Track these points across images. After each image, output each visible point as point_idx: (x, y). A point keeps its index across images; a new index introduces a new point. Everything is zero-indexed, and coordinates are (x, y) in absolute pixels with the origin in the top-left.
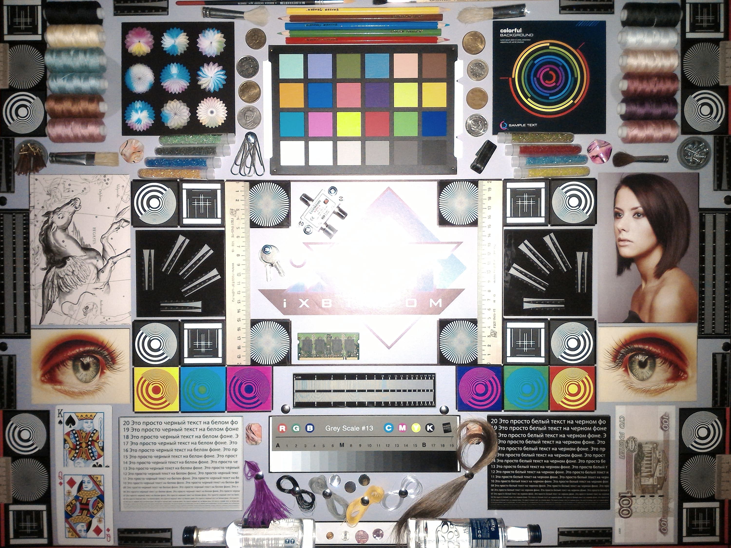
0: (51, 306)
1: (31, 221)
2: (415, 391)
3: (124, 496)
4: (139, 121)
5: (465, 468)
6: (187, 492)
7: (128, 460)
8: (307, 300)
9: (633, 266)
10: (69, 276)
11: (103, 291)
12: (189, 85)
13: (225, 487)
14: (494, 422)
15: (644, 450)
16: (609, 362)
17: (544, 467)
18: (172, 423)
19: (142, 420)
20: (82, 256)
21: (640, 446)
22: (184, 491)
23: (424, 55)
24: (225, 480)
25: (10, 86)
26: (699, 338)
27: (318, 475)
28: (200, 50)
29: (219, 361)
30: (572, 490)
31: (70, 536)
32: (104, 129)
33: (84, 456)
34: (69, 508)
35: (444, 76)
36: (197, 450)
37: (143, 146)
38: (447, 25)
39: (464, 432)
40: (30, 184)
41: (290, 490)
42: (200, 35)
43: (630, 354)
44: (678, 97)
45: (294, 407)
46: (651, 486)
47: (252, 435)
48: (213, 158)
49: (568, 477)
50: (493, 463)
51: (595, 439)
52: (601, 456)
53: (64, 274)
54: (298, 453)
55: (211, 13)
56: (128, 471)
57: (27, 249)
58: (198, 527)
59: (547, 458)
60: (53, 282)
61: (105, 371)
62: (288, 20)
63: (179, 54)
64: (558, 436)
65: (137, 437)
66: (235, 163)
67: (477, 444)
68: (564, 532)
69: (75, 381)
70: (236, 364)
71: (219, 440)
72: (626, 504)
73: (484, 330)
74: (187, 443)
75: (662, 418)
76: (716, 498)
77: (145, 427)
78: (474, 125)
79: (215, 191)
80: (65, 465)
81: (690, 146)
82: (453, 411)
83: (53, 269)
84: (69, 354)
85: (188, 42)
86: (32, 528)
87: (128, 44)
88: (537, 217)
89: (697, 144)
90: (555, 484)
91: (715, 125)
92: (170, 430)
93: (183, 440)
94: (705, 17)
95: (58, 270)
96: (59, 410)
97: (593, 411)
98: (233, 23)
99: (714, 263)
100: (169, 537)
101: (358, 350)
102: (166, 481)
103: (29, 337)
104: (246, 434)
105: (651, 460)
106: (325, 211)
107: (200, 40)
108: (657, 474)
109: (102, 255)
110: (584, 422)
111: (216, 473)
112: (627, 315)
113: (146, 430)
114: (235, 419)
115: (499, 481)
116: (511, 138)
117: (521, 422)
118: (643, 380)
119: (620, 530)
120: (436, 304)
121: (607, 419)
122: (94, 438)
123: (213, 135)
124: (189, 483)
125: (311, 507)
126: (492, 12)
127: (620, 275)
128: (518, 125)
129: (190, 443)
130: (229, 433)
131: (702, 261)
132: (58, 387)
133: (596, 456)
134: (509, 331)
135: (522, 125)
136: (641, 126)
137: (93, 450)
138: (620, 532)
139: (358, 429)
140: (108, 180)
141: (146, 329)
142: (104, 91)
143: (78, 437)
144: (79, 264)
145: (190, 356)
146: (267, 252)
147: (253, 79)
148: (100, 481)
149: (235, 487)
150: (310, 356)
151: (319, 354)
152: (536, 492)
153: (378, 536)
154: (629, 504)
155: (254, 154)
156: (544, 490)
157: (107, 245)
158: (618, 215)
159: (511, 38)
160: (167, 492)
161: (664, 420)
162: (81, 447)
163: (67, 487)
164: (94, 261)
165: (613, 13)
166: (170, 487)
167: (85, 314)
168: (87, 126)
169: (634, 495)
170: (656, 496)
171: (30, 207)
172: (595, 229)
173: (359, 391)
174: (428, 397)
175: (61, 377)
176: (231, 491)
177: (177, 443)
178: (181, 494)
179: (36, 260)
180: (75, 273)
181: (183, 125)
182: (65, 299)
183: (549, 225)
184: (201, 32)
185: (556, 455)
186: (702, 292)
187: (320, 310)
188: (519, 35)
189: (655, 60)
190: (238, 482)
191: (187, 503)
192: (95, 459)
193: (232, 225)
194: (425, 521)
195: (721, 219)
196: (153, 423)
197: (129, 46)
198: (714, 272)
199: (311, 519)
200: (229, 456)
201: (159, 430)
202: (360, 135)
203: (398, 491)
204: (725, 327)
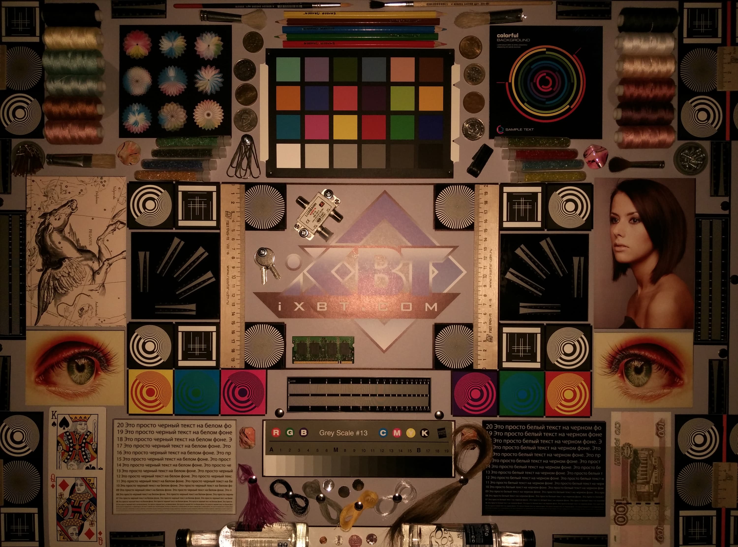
0: (46, 307)
1: (28, 222)
2: (410, 395)
3: (117, 498)
4: (136, 123)
5: (461, 473)
6: (181, 494)
7: (122, 462)
8: (302, 303)
9: (629, 272)
10: (65, 278)
11: (98, 292)
12: (186, 87)
13: (218, 490)
14: (489, 427)
15: (640, 457)
16: (605, 368)
17: (539, 473)
18: (166, 426)
19: (136, 422)
20: (78, 258)
21: (636, 452)
22: (178, 494)
23: (421, 59)
24: (218, 484)
25: (7, 88)
26: (695, 344)
27: (311, 480)
28: (197, 53)
29: (213, 364)
30: (567, 497)
31: (62, 539)
32: (101, 132)
33: (77, 458)
34: (61, 511)
35: (441, 80)
36: (191, 453)
37: (140, 149)
38: (444, 29)
39: (459, 438)
40: (27, 185)
41: (283, 494)
42: (197, 38)
43: (626, 360)
44: (675, 102)
45: (288, 411)
46: (646, 494)
47: (246, 439)
48: (209, 160)
49: (563, 484)
50: (488, 469)
51: (591, 445)
52: (596, 462)
53: (60, 275)
54: (292, 458)
55: (209, 16)
56: (121, 474)
57: (23, 250)
58: (191, 530)
59: (542, 464)
60: (48, 283)
61: (100, 373)
62: (285, 24)
63: (177, 57)
64: (554, 442)
65: (131, 440)
66: (231, 165)
67: (471, 449)
68: (559, 538)
69: (70, 383)
70: (231, 367)
71: (212, 443)
72: (621, 512)
73: (479, 334)
74: (181, 446)
75: (658, 424)
76: (713, 506)
77: (139, 429)
78: (471, 129)
79: (211, 193)
80: (58, 467)
81: (687, 151)
82: (448, 416)
83: (49, 271)
84: (63, 356)
85: (186, 45)
86: (23, 530)
87: (126, 47)
88: (534, 221)
89: (693, 150)
90: (550, 490)
91: (713, 130)
92: (164, 432)
93: (177, 443)
94: (703, 23)
95: (54, 272)
96: (53, 411)
97: (589, 417)
98: (230, 27)
99: (711, 269)
100: (163, 541)
101: (353, 354)
102: (160, 483)
103: (25, 339)
104: (240, 438)
105: (646, 467)
106: (320, 214)
107: (198, 43)
108: (653, 481)
109: (97, 256)
110: (579, 428)
111: (209, 476)
112: (623, 321)
113: (139, 433)
114: (228, 423)
115: (493, 487)
116: (508, 142)
117: (516, 427)
118: (638, 386)
119: (615, 537)
120: (431, 309)
121: (603, 425)
122: (88, 440)
123: (209, 137)
124: (183, 486)
125: (304, 512)
126: (489, 17)
127: (616, 281)
128: (515, 129)
129: (184, 446)
130: (223, 436)
131: (698, 267)
132: (53, 389)
133: (591, 462)
134: (504, 336)
135: (519, 129)
136: (637, 132)
137: (87, 452)
138: (615, 539)
139: (352, 433)
140: (105, 181)
141: (140, 332)
142: (101, 93)
143: (71, 439)
144: (75, 265)
145: (184, 359)
146: (262, 254)
147: (250, 82)
148: (93, 484)
149: (228, 490)
150: (304, 359)
151: (315, 358)
152: (531, 498)
153: (372, 541)
154: (624, 511)
155: (250, 156)
156: (539, 496)
157: (102, 247)
158: (614, 220)
159: (508, 43)
160: (160, 494)
161: (660, 426)
162: (75, 449)
163: (60, 490)
164: (90, 263)
165: (610, 18)
166: (163, 490)
167: (81, 316)
168: (84, 128)
169: (629, 502)
170: (652, 503)
171: (26, 208)
172: (592, 234)
173: (353, 395)
174: (422, 402)
175: (55, 379)
176: (224, 495)
177: (171, 446)
178: (174, 496)
179: (32, 261)
180: (71, 274)
181: (180, 127)
182: (60, 301)
183: (546, 230)
184: (199, 36)
185: (552, 462)
186: (698, 298)
187: (315, 314)
188: (516, 40)
189: (651, 65)
190: (231, 486)
191: (180, 505)
192: (89, 462)
193: (228, 228)
194: (419, 526)
195: (718, 224)
196: (147, 426)
197: (128, 48)
198: (711, 277)
199: (305, 523)
200: (222, 460)
201: (152, 432)
202: (356, 138)
203: (392, 496)
204: (722, 334)
